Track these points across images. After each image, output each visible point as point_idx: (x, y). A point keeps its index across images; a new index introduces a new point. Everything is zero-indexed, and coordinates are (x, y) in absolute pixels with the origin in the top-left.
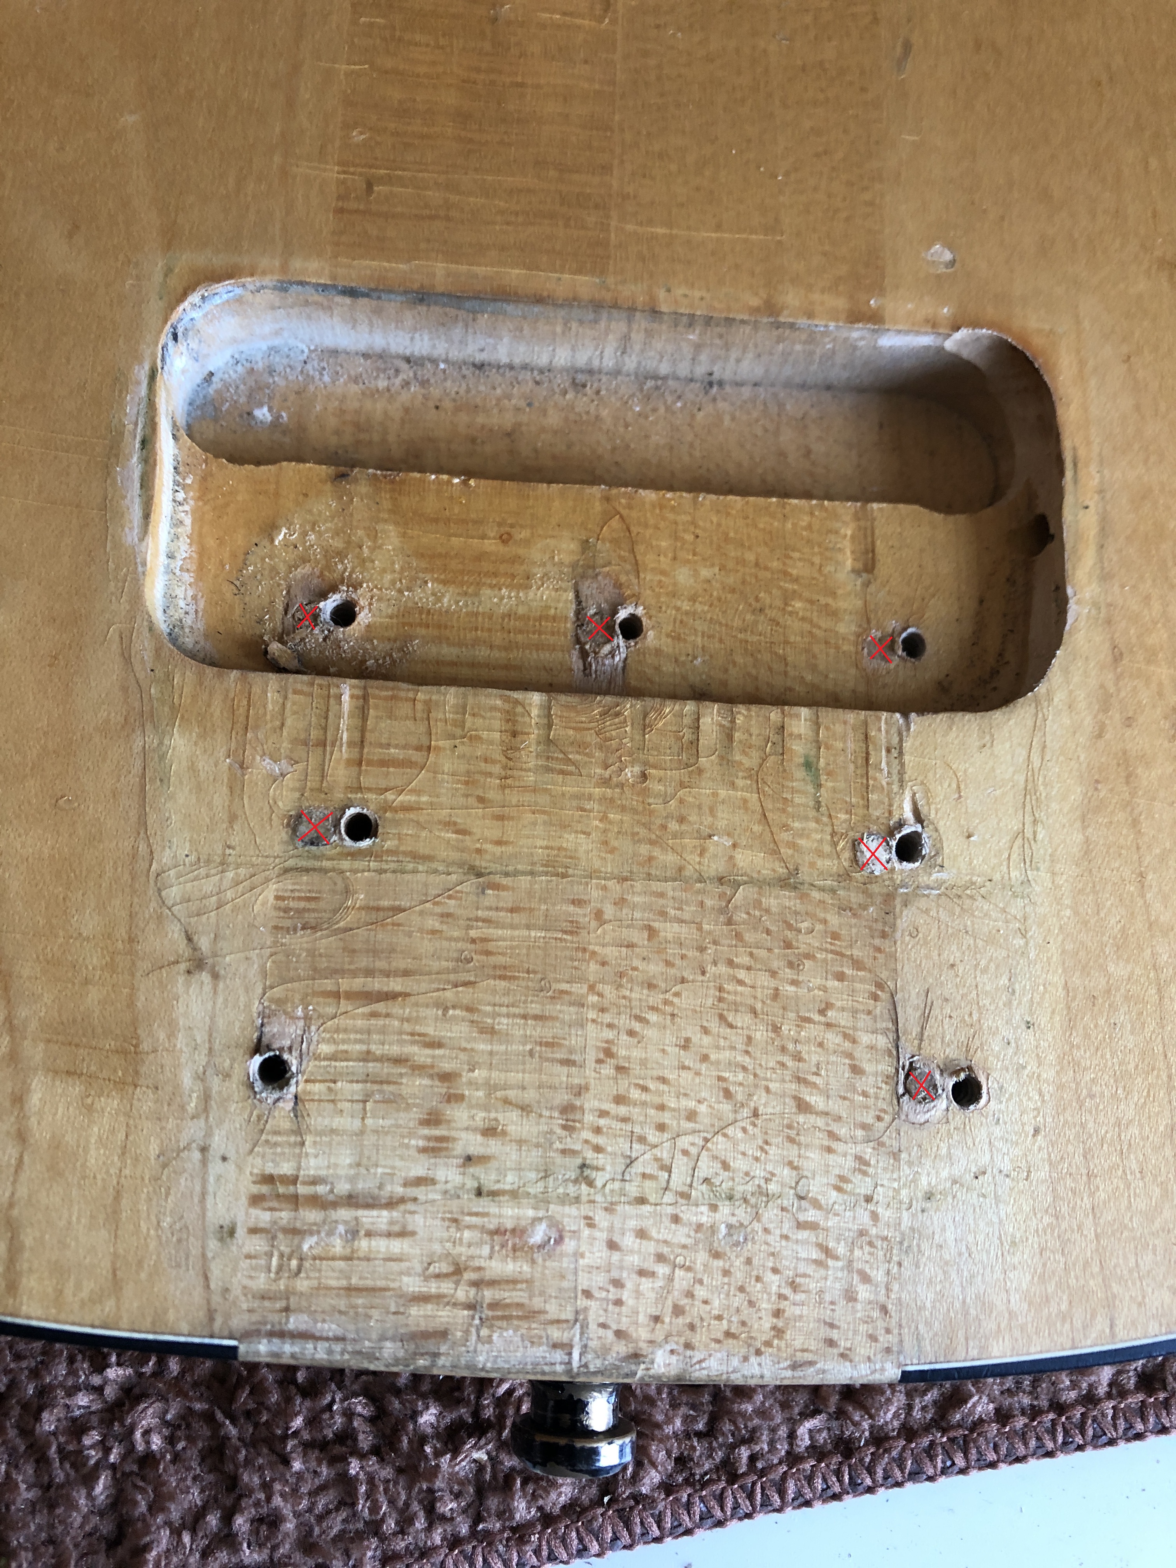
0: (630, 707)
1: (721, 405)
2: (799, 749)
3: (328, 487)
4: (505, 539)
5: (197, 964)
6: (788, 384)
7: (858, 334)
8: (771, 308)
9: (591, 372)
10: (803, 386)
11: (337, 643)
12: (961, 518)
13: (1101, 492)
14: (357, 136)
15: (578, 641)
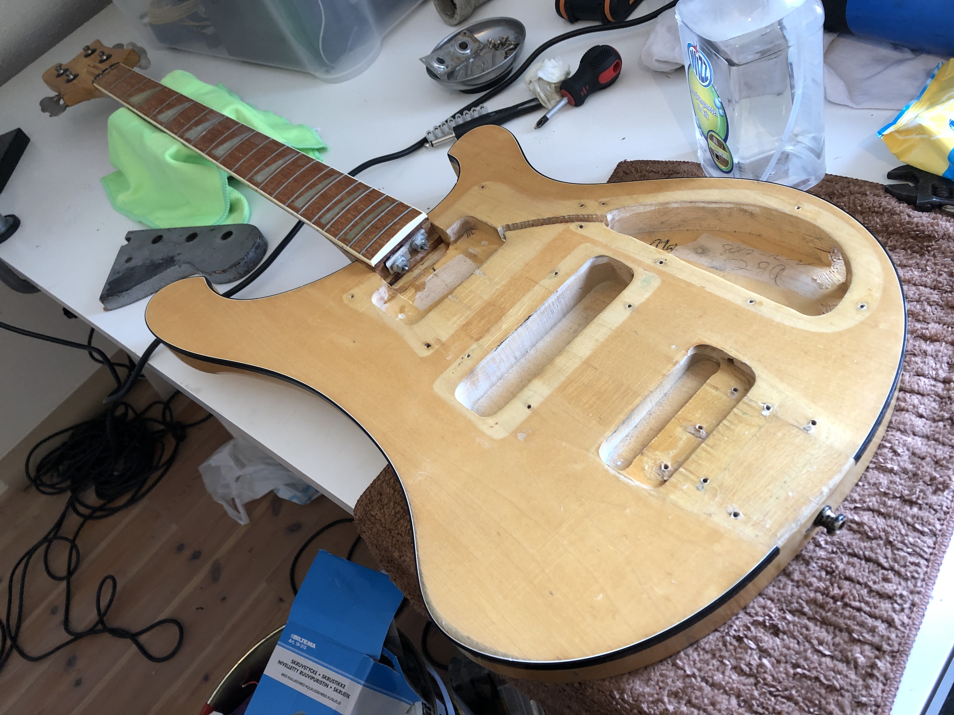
0: (715, 432)
1: (670, 396)
2: (740, 413)
3: (642, 457)
4: (671, 437)
5: (710, 515)
6: (675, 383)
7: (677, 366)
8: (664, 375)
9: (649, 411)
10: (677, 382)
11: (670, 471)
12: (719, 371)
13: (731, 348)
14: (591, 415)
15: (696, 437)
